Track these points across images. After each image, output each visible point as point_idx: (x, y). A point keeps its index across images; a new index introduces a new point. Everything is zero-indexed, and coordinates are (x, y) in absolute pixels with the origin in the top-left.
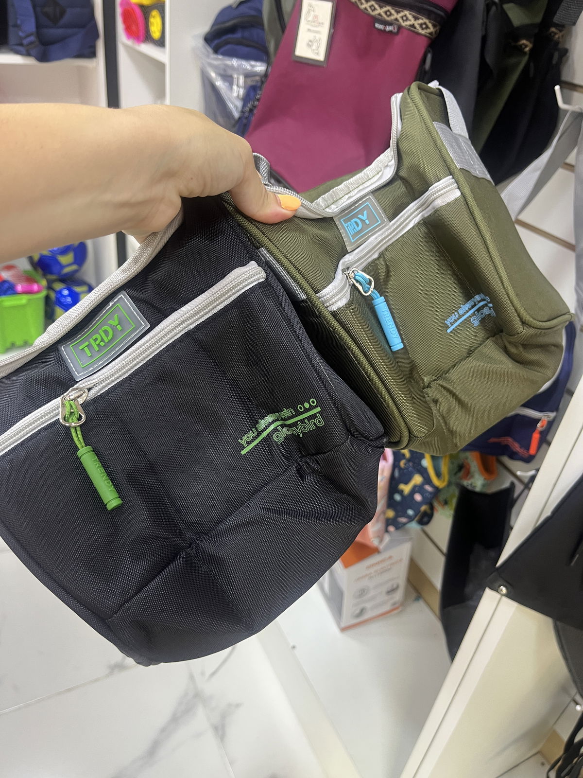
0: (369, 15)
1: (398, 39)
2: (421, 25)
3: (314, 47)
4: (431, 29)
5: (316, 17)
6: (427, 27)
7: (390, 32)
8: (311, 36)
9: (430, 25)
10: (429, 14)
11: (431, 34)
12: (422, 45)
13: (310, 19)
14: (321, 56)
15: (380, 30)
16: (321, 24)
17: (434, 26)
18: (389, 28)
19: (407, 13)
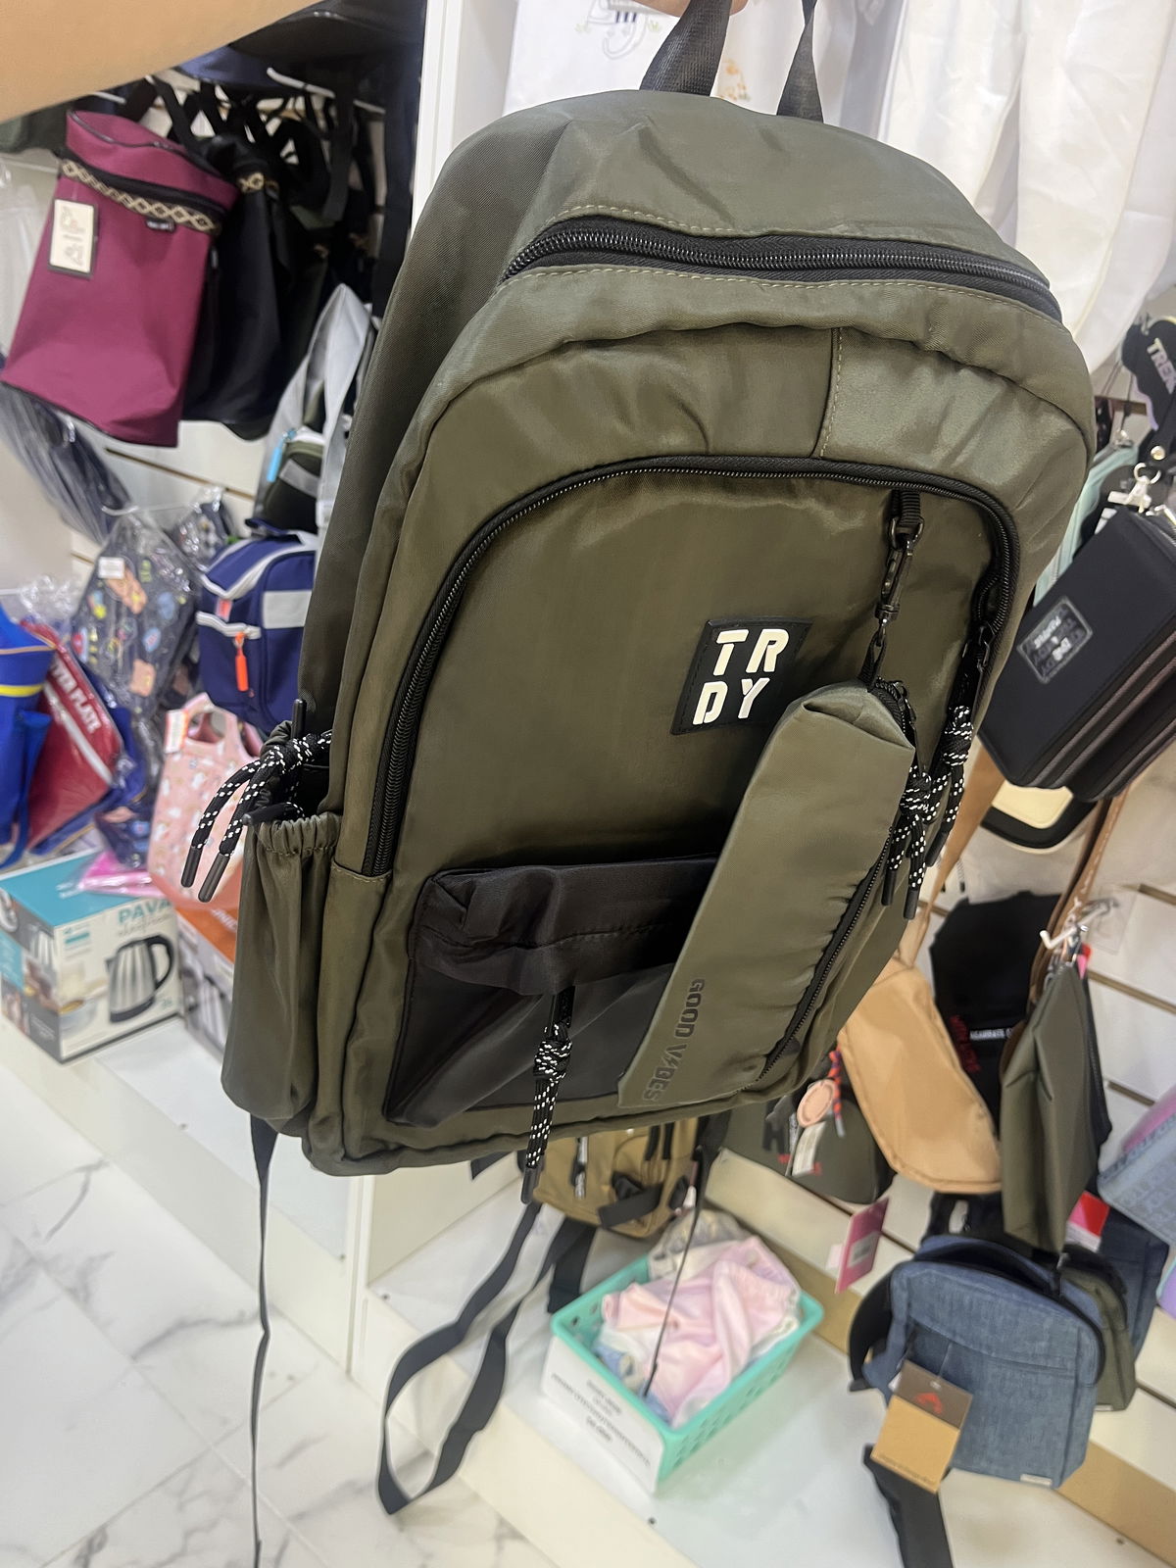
0: (140, 214)
1: (176, 237)
2: (198, 221)
3: (75, 255)
4: (210, 225)
5: (73, 222)
6: (205, 224)
7: (166, 231)
8: (70, 243)
9: (208, 220)
10: (204, 210)
11: (211, 230)
12: (203, 244)
13: (67, 222)
14: (85, 266)
15: (153, 229)
16: (82, 231)
17: (214, 222)
18: (164, 226)
19: (180, 209)
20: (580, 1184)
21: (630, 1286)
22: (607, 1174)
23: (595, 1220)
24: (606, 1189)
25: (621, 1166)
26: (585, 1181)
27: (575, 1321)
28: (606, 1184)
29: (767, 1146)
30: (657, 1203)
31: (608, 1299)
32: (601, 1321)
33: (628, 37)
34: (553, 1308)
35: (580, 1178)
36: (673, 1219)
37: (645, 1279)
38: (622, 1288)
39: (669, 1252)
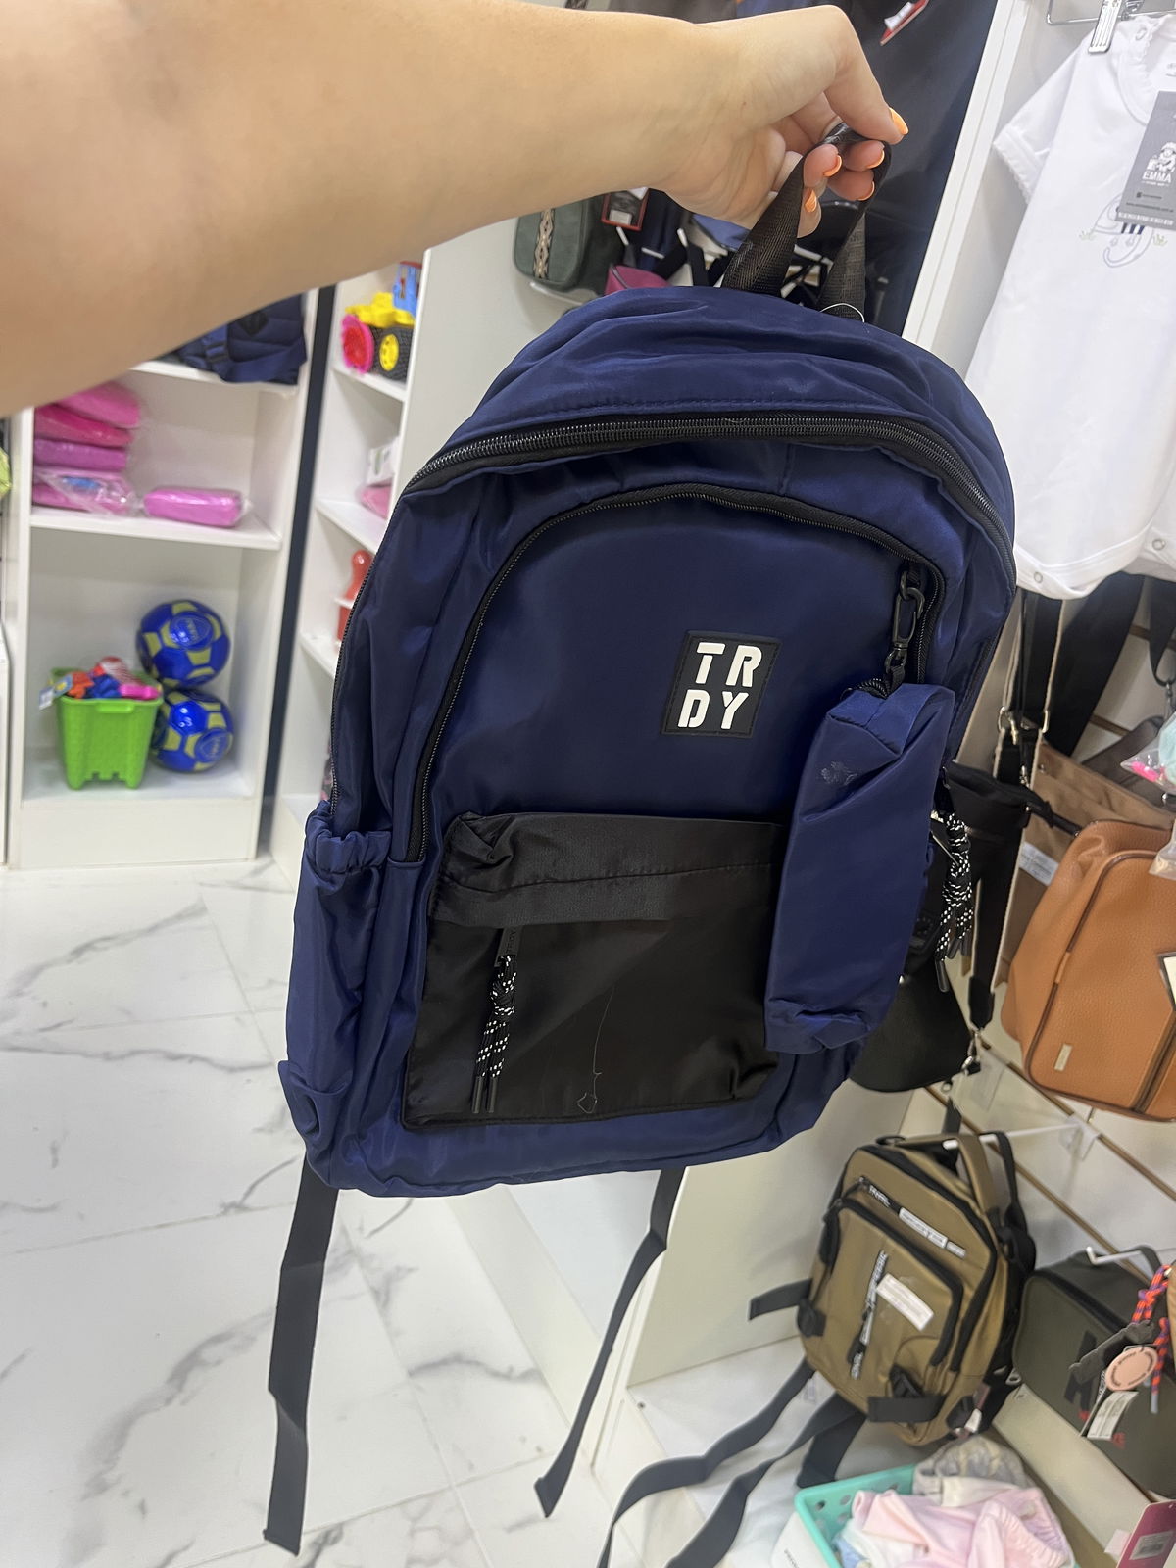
20: (857, 1365)
21: (887, 1492)
22: (888, 1365)
23: (864, 1407)
24: (884, 1379)
25: (904, 1361)
26: (862, 1362)
27: (822, 1505)
28: (883, 1374)
29: (1070, 1396)
30: (935, 1414)
31: (862, 1494)
32: (849, 1515)
33: (1132, 248)
34: (803, 1482)
35: (858, 1358)
36: (951, 1437)
37: (905, 1490)
38: (877, 1489)
39: (937, 1471)
